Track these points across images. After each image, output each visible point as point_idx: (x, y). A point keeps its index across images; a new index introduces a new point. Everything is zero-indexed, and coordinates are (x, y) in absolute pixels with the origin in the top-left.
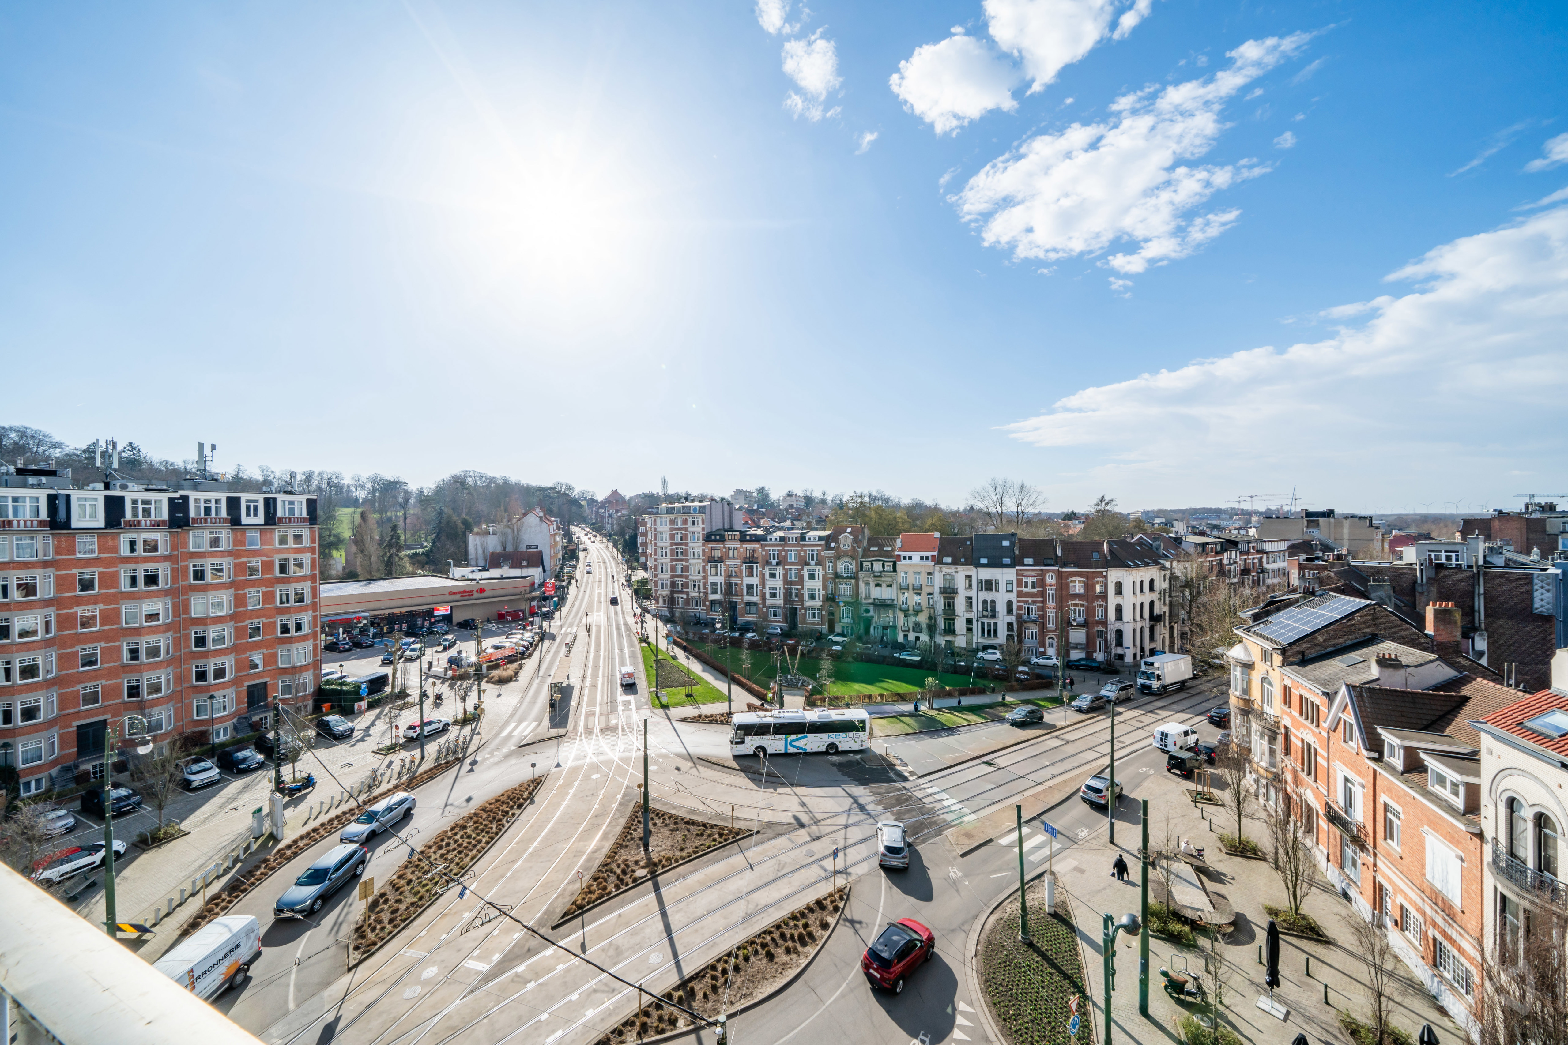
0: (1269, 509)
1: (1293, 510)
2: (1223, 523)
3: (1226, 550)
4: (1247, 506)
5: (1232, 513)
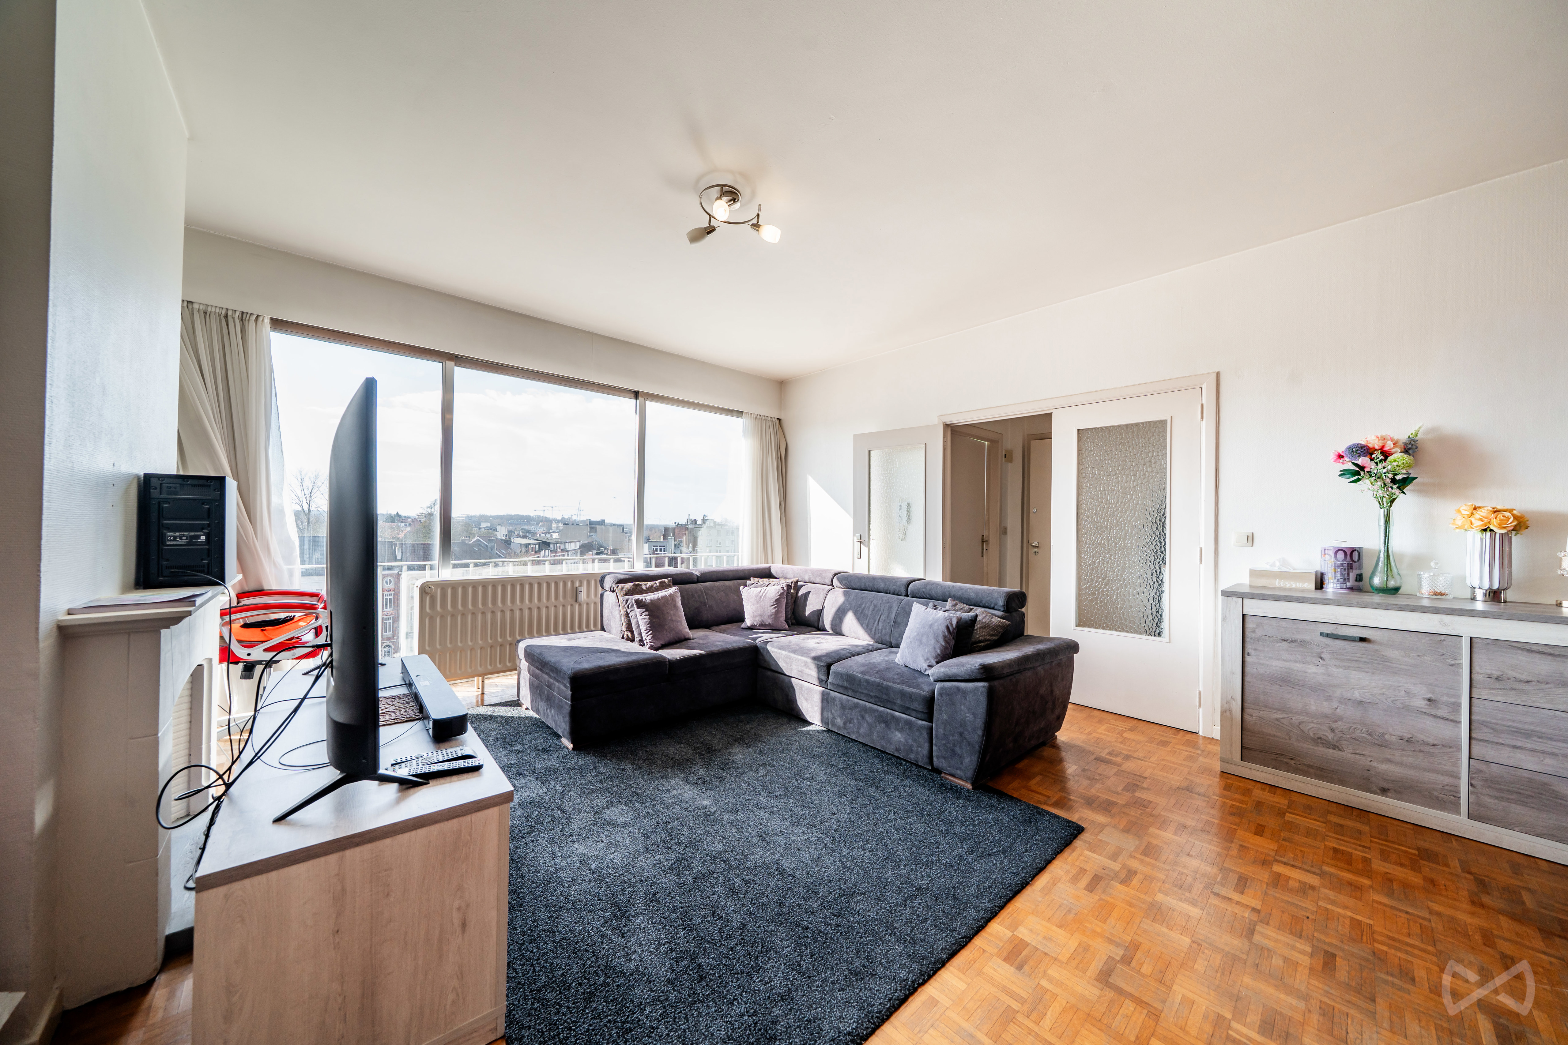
0: (563, 518)
1: (579, 519)
2: (532, 528)
3: (542, 550)
4: (549, 515)
5: (539, 520)
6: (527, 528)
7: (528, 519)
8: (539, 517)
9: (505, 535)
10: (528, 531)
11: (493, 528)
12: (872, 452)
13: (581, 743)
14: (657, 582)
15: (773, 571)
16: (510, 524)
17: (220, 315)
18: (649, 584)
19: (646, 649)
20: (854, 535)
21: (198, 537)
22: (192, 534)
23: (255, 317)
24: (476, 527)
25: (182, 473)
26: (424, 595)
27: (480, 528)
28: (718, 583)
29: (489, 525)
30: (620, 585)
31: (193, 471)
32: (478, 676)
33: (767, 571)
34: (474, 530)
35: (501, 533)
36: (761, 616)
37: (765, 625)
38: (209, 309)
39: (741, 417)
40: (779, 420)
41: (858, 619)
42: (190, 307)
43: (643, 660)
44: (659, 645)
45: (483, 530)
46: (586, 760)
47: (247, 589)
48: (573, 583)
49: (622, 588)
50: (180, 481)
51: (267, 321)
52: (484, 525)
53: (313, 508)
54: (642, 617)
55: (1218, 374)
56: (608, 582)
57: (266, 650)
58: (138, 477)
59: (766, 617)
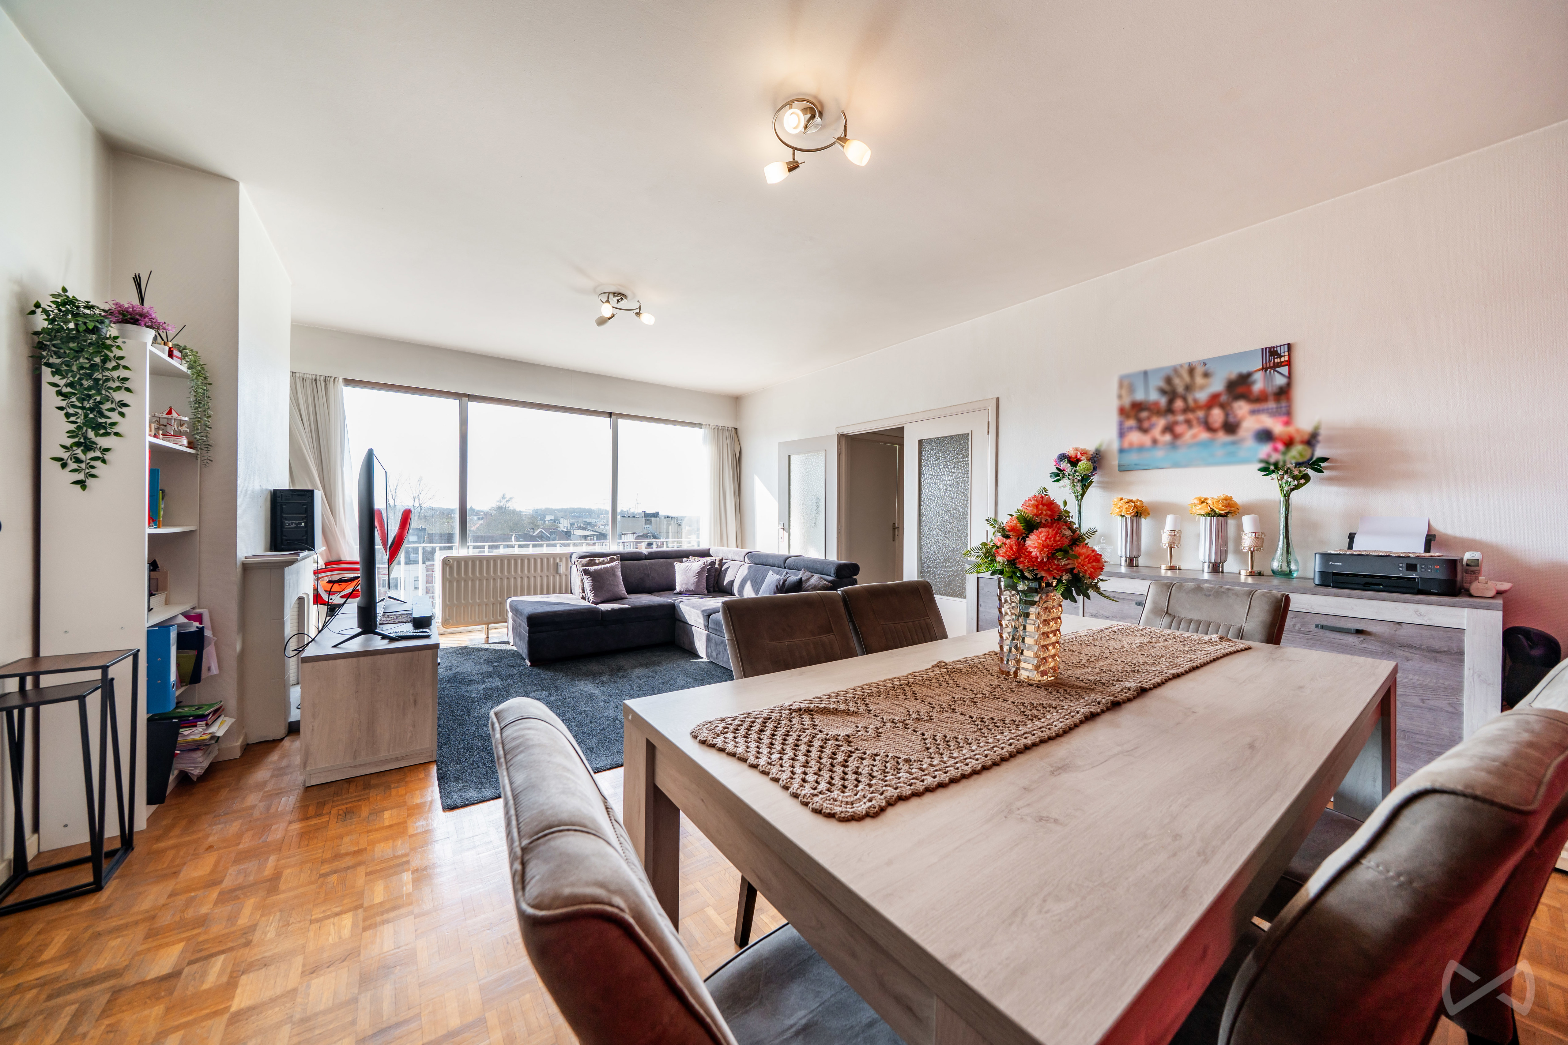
6: (588, 520)
7: (590, 512)
8: (599, 510)
9: (566, 527)
10: (589, 524)
11: (556, 521)
12: (792, 458)
13: (535, 662)
14: (608, 558)
15: (711, 552)
16: (573, 516)
17: (312, 379)
18: (602, 559)
19: (590, 604)
20: (779, 523)
21: (301, 524)
22: (298, 522)
23: (333, 378)
24: (541, 520)
25: (292, 488)
26: (445, 566)
27: (545, 521)
28: (662, 560)
29: (552, 517)
30: (580, 560)
31: (298, 487)
32: (485, 624)
33: (707, 552)
34: (539, 523)
35: (563, 525)
36: (687, 584)
37: (690, 591)
38: (305, 376)
39: (701, 428)
40: (736, 429)
41: (752, 586)
42: (294, 375)
43: (581, 609)
44: (599, 601)
45: (547, 522)
46: (537, 671)
47: (331, 560)
48: (554, 559)
49: (581, 562)
50: (291, 493)
51: (341, 380)
52: (548, 518)
53: (397, 503)
54: (588, 581)
55: (998, 399)
56: (574, 559)
57: (341, 597)
58: (271, 492)
59: (690, 585)
